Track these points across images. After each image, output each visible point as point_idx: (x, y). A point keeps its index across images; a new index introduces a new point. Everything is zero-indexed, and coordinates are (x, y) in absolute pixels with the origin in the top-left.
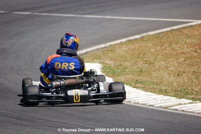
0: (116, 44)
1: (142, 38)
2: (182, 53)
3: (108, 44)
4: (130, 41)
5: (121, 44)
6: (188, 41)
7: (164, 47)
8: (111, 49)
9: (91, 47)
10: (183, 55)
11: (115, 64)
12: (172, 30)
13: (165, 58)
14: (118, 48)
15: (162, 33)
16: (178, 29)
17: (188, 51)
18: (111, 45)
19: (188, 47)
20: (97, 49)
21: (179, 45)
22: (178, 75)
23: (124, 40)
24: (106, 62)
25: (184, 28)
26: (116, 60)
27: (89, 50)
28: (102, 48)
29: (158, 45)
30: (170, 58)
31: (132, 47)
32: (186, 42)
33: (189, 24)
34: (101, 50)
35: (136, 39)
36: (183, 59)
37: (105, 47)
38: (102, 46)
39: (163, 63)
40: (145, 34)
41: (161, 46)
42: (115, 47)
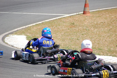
0: (30, 26)
1: (42, 23)
2: (63, 30)
3: (27, 26)
4: (37, 24)
5: (33, 26)
6: (64, 24)
7: (54, 27)
8: (29, 28)
9: (19, 28)
10: (63, 31)
11: (32, 36)
12: (56, 19)
13: (55, 33)
14: (32, 28)
15: (51, 20)
16: (59, 19)
17: (65, 29)
18: (28, 27)
19: (65, 27)
20: (22, 29)
21: (60, 26)
22: (63, 40)
23: (34, 24)
24: (28, 35)
25: (61, 18)
26: (32, 34)
27: (18, 29)
28: (24, 28)
29: (51, 27)
30: (57, 32)
31: (39, 27)
32: (63, 25)
33: (63, 16)
34: (24, 29)
35: (40, 23)
36: (63, 33)
37: (26, 28)
38: (24, 27)
39: (54, 35)
40: (43, 21)
41: (52, 27)
42: (31, 28)
